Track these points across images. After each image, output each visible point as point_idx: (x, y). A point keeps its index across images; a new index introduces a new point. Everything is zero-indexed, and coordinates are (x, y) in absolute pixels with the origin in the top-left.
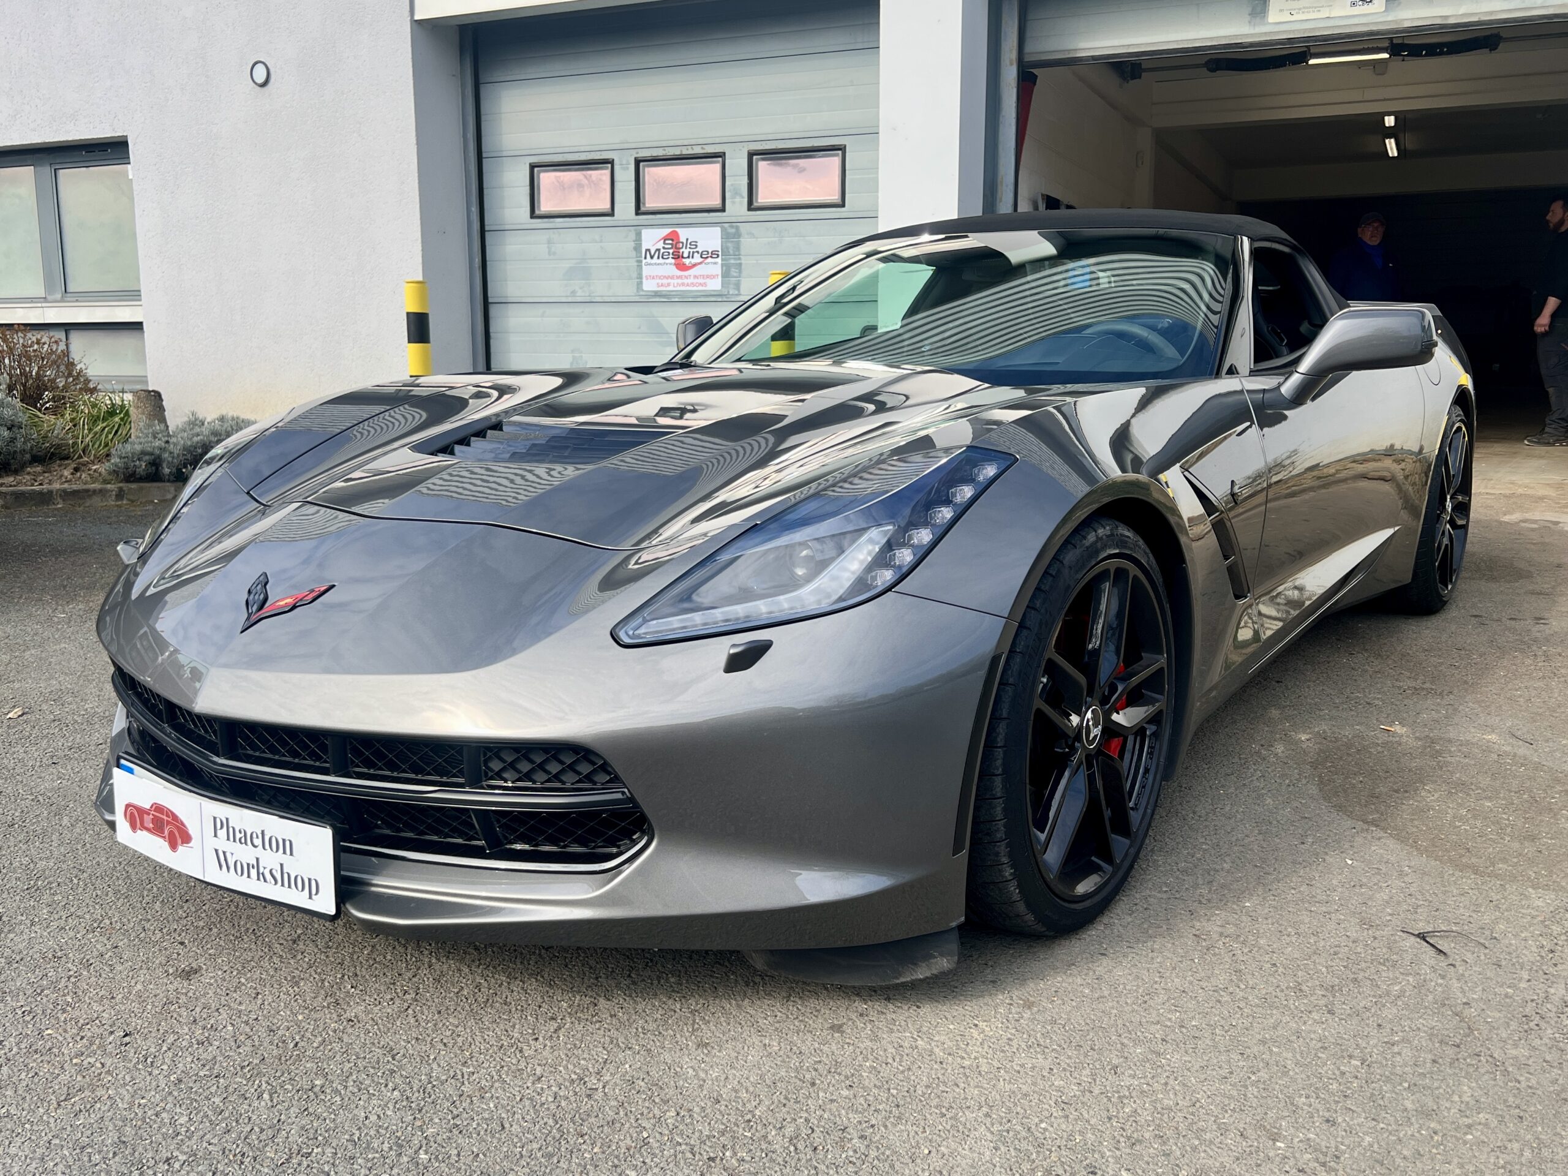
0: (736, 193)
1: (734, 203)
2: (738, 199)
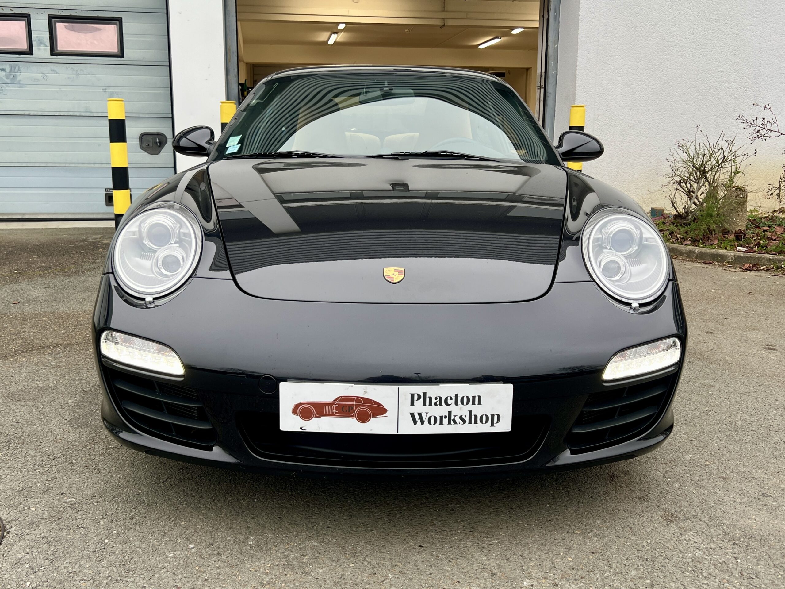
0: (41, 43)
1: (39, 49)
2: (42, 47)
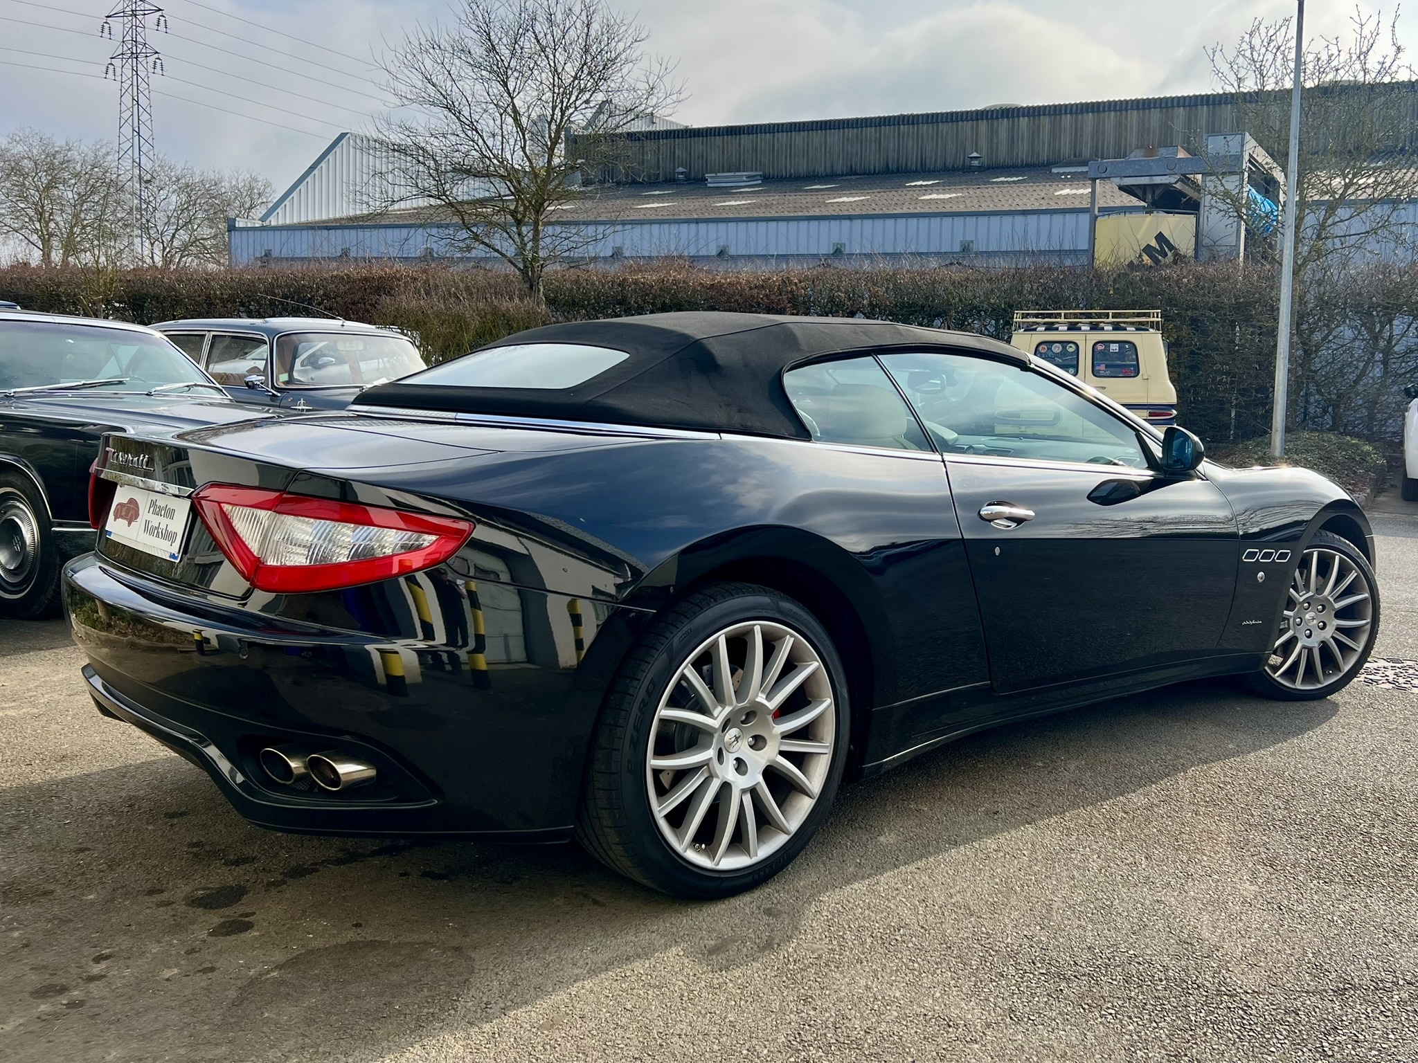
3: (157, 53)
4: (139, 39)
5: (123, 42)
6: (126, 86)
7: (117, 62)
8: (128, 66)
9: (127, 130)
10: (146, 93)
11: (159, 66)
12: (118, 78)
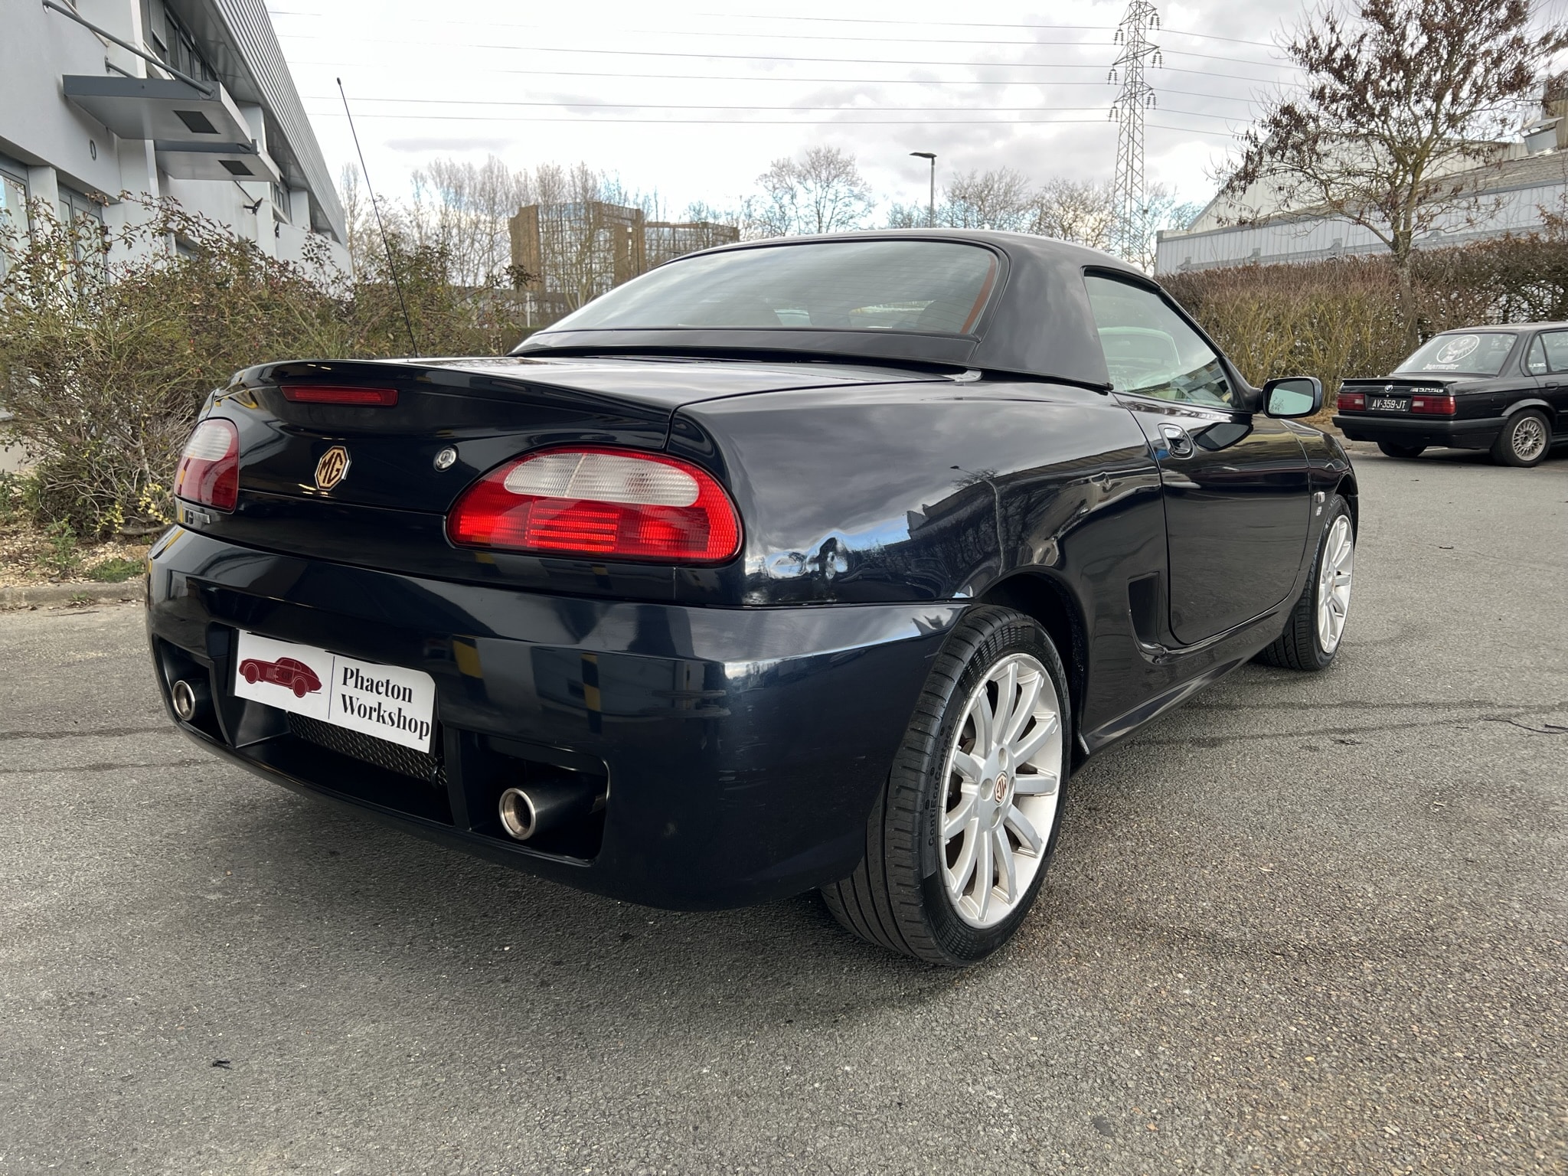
3: (1151, 89)
4: (1139, 79)
5: (1125, 84)
6: (1124, 125)
7: (1119, 105)
8: (1127, 106)
9: (1123, 166)
10: (1140, 128)
11: (1152, 100)
12: (1119, 120)
